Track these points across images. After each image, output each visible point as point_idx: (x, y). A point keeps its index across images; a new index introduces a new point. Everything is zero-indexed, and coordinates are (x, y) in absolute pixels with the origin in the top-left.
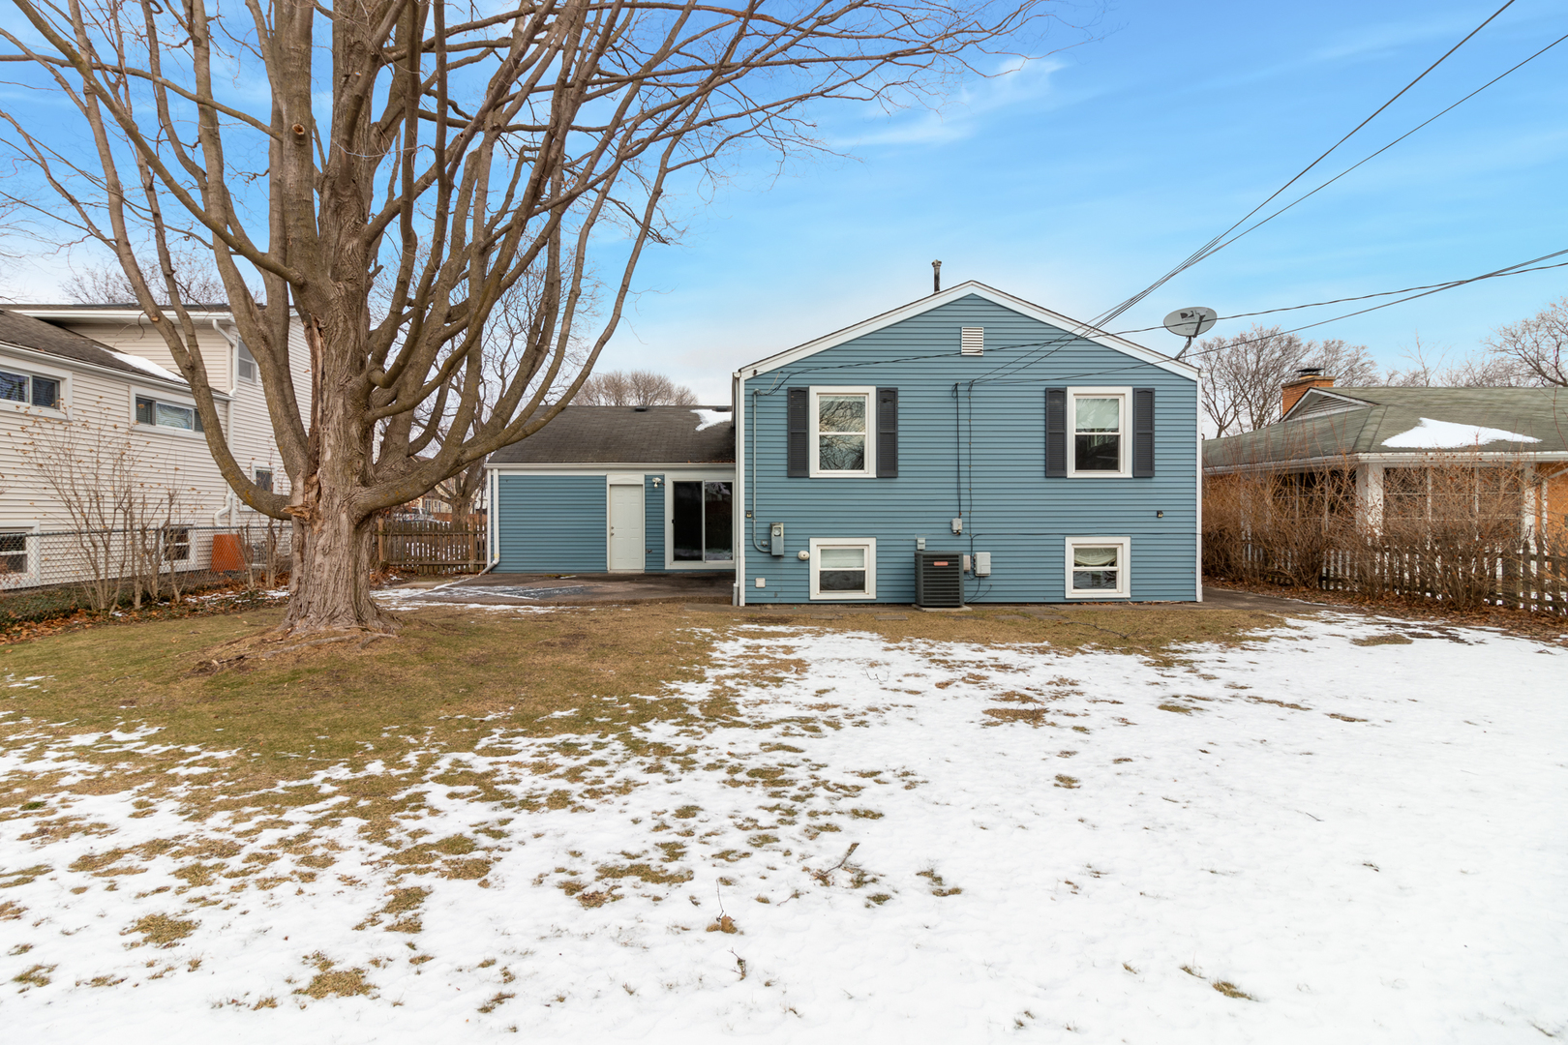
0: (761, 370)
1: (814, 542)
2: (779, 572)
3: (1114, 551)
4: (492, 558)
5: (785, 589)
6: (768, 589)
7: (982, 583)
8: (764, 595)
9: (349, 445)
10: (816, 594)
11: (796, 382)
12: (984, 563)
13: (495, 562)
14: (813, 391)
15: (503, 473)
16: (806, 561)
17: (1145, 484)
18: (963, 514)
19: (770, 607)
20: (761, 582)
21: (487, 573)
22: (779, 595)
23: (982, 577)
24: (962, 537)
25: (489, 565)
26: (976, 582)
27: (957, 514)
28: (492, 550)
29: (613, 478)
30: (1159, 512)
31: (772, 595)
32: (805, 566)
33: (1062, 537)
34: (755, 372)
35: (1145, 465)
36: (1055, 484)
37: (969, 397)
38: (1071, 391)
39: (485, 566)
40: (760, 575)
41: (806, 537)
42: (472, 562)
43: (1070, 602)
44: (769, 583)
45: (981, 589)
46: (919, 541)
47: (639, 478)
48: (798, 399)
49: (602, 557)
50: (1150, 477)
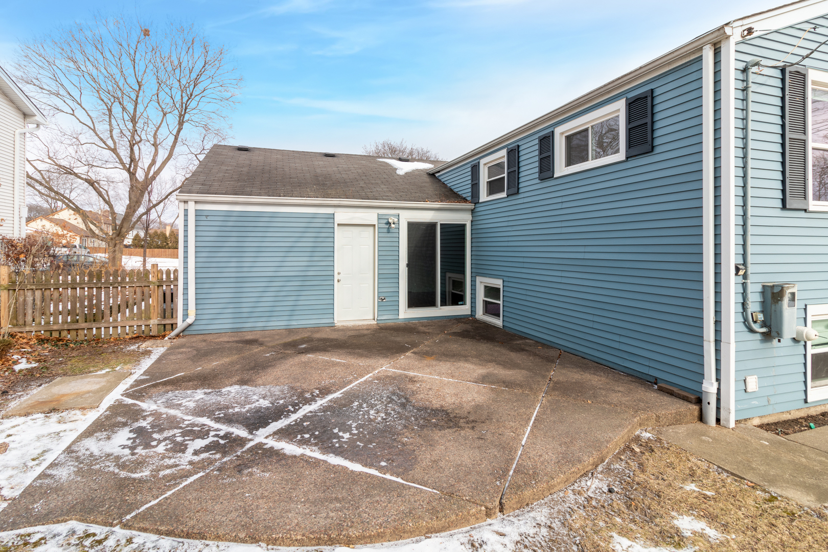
1: (810, 311)
4: (186, 316)
5: (778, 391)
6: (759, 394)
8: (756, 402)
10: (810, 394)
13: (190, 320)
14: (810, 76)
15: (201, 207)
20: (752, 383)
21: (178, 336)
25: (181, 325)
28: (186, 304)
29: (342, 216)
31: (765, 402)
32: (801, 350)
39: (173, 326)
41: (803, 304)
42: (154, 322)
47: (371, 216)
49: (330, 308)
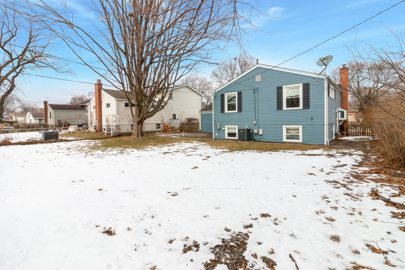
0: (216, 91)
1: (226, 126)
2: (220, 132)
3: (298, 129)
5: (221, 136)
6: (218, 136)
7: (261, 136)
8: (217, 137)
9: (137, 113)
10: (227, 137)
11: (222, 93)
12: (261, 132)
14: (225, 94)
15: (202, 113)
16: (224, 130)
17: (307, 110)
18: (256, 120)
19: (218, 140)
20: (216, 134)
21: (199, 132)
22: (220, 137)
23: (261, 135)
24: (256, 125)
25: (199, 130)
26: (260, 136)
27: (255, 120)
30: (312, 118)
31: (219, 137)
32: (224, 131)
33: (282, 125)
34: (215, 92)
35: (307, 105)
36: (280, 111)
37: (258, 92)
38: (284, 87)
40: (216, 133)
41: (224, 125)
43: (285, 143)
44: (218, 135)
45: (261, 138)
46: (246, 126)
48: (223, 96)
50: (309, 108)
